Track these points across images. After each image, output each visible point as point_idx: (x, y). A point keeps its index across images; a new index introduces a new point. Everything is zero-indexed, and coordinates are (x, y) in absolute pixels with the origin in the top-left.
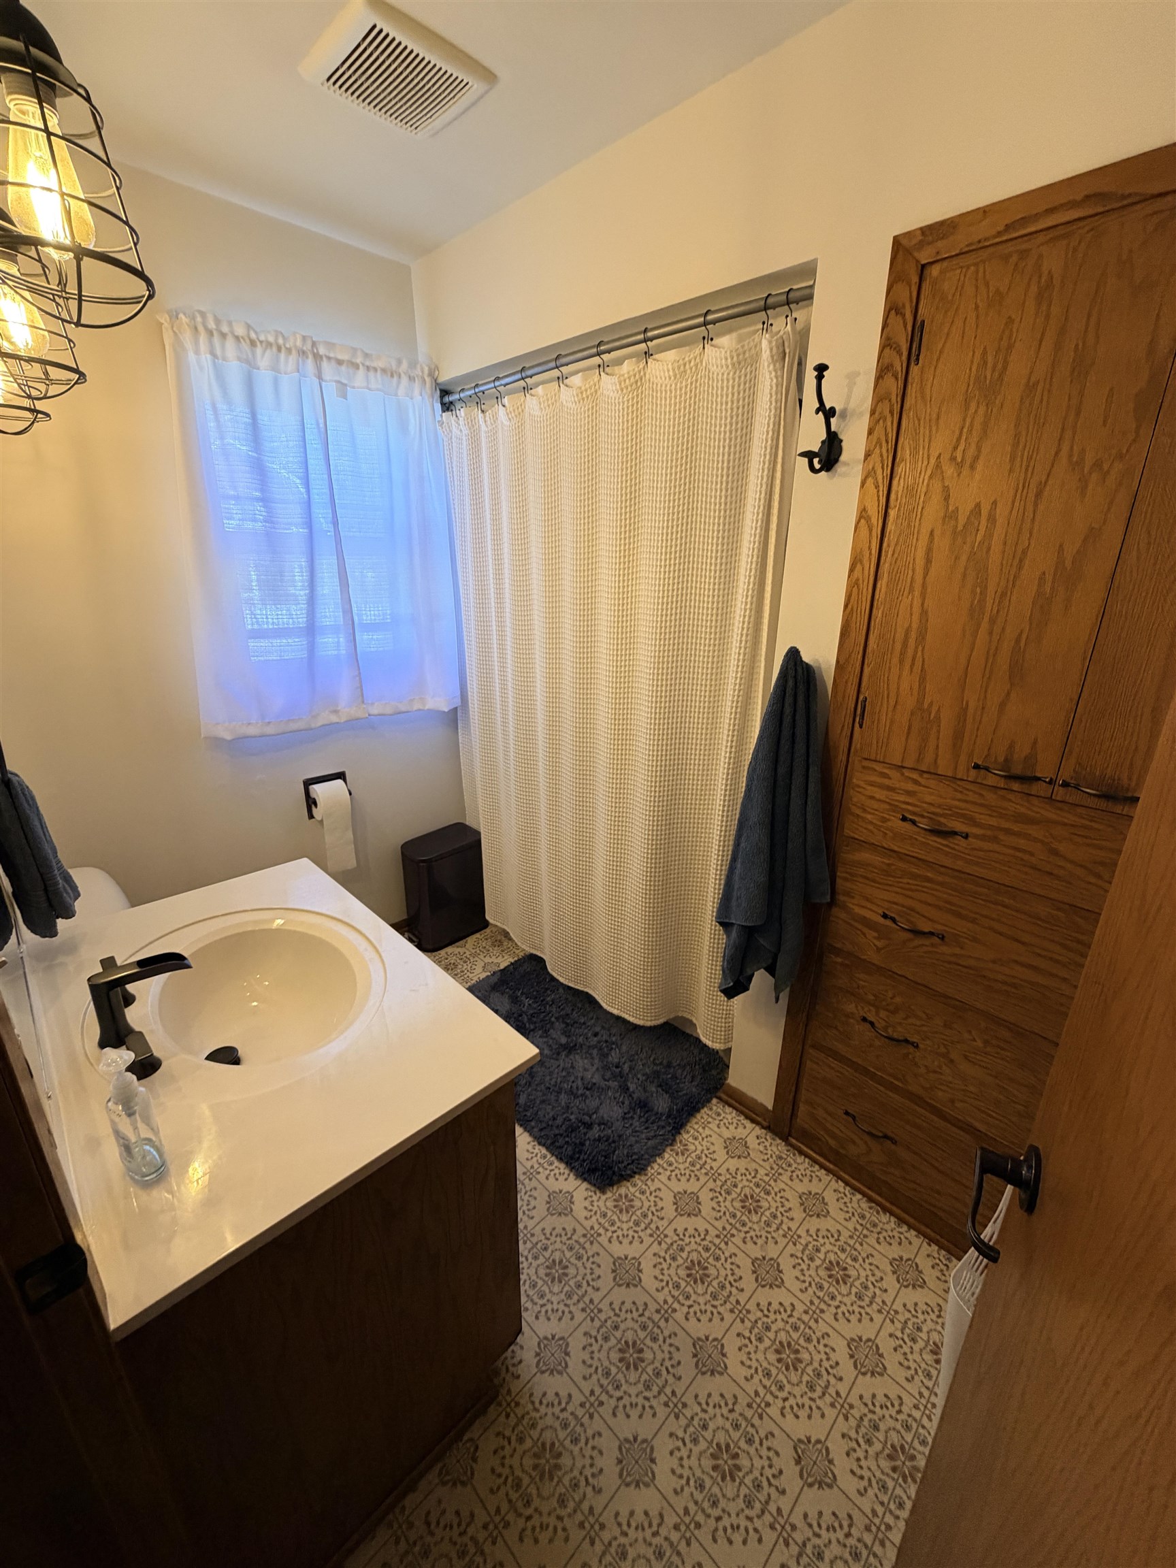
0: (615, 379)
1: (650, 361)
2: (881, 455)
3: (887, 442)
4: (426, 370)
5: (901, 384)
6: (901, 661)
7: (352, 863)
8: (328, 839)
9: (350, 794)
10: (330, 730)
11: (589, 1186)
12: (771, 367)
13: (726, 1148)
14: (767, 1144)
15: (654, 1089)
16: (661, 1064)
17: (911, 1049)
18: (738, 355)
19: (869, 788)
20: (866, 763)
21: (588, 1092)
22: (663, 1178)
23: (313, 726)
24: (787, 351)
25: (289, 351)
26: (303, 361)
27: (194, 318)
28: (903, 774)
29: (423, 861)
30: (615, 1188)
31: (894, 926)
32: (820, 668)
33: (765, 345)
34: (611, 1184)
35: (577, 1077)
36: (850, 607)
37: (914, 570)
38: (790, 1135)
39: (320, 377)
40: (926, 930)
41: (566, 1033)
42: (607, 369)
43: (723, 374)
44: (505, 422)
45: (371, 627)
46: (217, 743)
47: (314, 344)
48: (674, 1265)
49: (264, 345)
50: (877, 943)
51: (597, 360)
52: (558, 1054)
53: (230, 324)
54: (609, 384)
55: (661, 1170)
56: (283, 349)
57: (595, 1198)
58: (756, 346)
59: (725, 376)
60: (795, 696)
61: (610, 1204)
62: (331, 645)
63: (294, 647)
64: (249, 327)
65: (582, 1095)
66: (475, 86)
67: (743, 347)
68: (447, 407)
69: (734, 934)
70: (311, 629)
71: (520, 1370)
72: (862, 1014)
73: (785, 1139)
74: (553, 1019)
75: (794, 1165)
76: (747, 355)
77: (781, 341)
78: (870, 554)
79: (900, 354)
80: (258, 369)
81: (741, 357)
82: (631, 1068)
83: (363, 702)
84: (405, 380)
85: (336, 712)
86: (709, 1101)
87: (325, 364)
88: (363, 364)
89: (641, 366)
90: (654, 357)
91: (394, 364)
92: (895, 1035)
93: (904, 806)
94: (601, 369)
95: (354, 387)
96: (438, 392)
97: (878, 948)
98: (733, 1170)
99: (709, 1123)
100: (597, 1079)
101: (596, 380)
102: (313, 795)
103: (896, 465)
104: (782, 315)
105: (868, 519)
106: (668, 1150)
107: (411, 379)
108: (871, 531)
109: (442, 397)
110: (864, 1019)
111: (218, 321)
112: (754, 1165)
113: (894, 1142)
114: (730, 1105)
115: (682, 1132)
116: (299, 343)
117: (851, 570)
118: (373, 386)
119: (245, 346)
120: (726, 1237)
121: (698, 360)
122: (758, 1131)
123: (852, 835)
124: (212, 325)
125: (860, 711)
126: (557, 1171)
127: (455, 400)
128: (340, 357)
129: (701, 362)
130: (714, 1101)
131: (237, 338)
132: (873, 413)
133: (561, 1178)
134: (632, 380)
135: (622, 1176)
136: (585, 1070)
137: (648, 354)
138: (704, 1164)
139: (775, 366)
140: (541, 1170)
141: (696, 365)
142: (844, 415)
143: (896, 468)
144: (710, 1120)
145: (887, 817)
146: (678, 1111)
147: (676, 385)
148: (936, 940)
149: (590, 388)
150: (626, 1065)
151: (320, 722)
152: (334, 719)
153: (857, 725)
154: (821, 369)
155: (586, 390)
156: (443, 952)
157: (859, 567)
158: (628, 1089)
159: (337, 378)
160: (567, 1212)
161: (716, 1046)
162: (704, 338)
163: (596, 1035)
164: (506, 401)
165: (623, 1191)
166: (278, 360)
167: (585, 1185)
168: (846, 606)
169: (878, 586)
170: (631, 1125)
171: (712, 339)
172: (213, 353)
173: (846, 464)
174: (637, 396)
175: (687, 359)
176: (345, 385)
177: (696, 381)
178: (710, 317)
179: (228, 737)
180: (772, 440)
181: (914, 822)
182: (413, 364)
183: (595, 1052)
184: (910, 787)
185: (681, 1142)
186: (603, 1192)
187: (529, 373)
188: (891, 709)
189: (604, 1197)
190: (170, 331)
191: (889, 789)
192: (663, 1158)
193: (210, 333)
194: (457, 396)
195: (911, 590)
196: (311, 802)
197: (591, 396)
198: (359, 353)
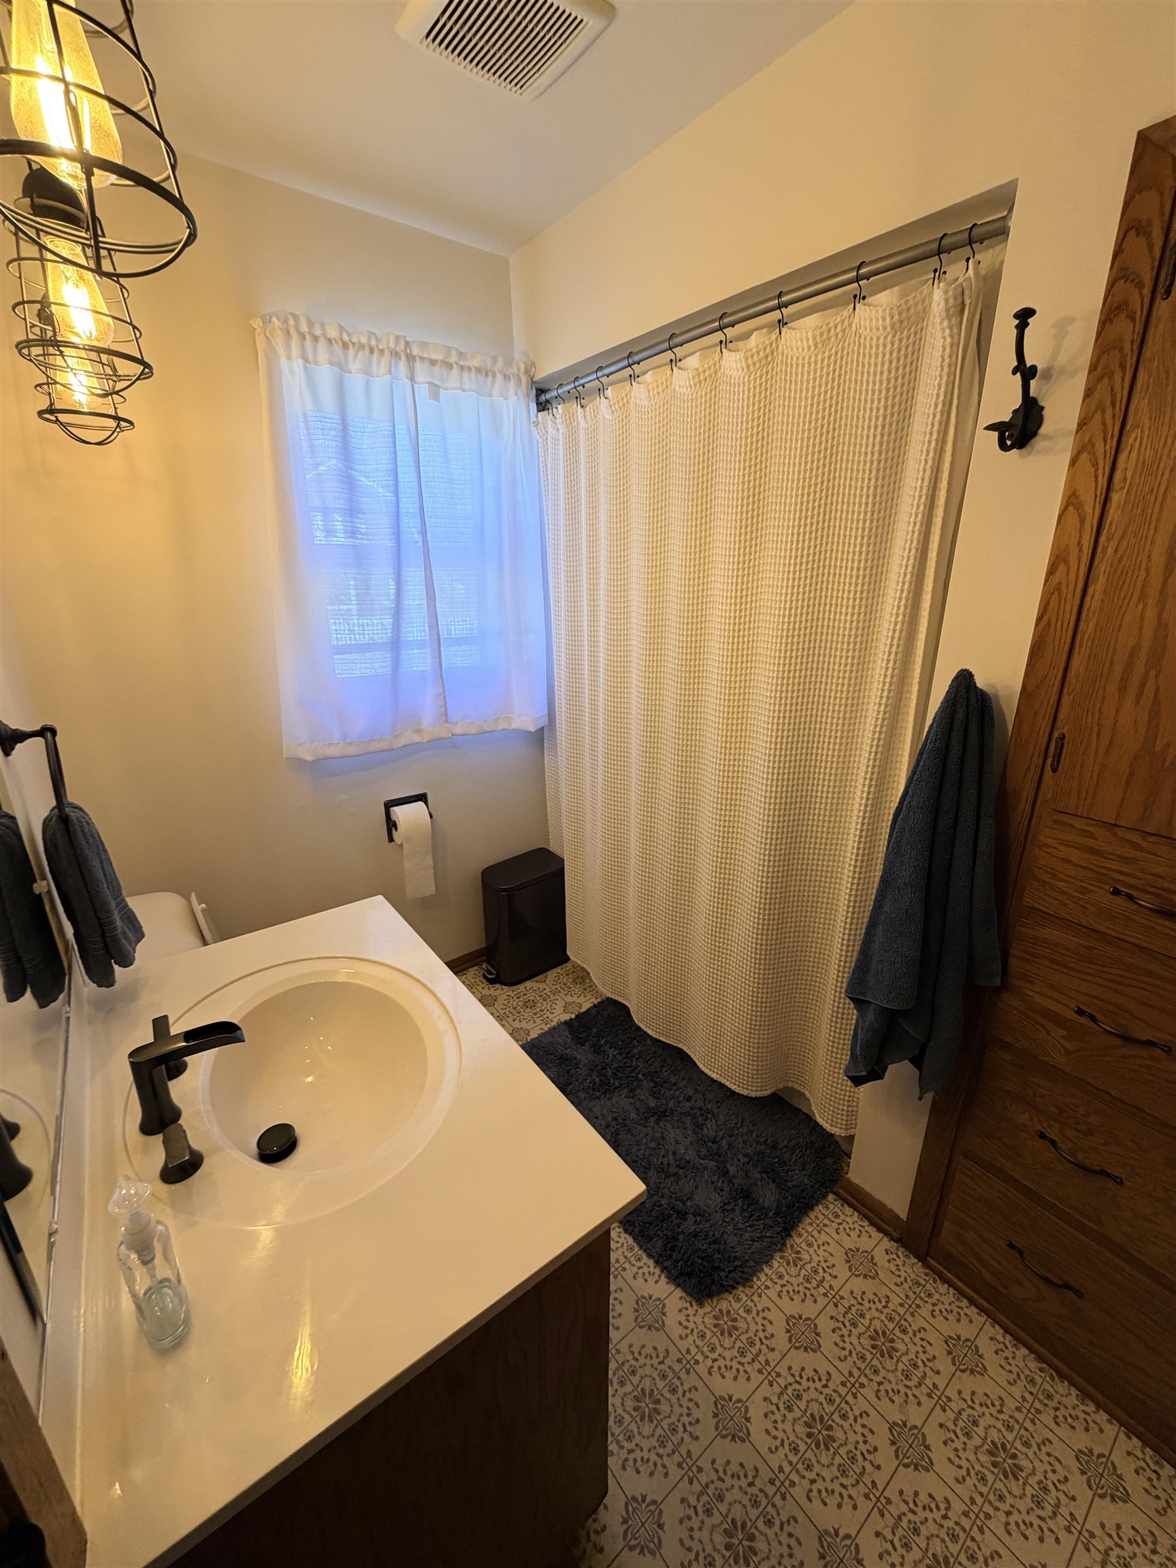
0: (739, 356)
1: (784, 330)
2: (1104, 424)
3: (1113, 405)
4: (522, 367)
5: (1139, 327)
6: (1122, 689)
7: (430, 890)
8: (408, 864)
9: (431, 817)
10: (413, 749)
11: (683, 1295)
12: (946, 323)
13: (848, 1262)
14: (899, 1262)
15: (758, 1175)
16: (765, 1143)
17: (1110, 1184)
18: (900, 314)
19: (1063, 848)
20: (1057, 817)
21: (681, 1172)
22: (772, 1293)
23: (395, 747)
24: (967, 302)
25: (382, 352)
26: (396, 363)
27: (286, 321)
28: (1115, 834)
29: (504, 890)
30: (715, 1301)
31: (1093, 1025)
32: (997, 696)
33: (938, 297)
34: (711, 1296)
35: (667, 1151)
36: (1046, 619)
37: (1148, 570)
38: (928, 1254)
39: (412, 380)
40: (1143, 1039)
41: (655, 1094)
42: (729, 345)
43: (878, 338)
44: (606, 416)
45: (458, 641)
46: (299, 763)
47: (407, 344)
48: (790, 1416)
49: (356, 346)
50: (1067, 1045)
51: (719, 336)
52: (646, 1119)
53: (323, 326)
54: (732, 362)
55: (769, 1283)
56: (376, 351)
57: (691, 1311)
58: (924, 301)
59: (881, 341)
60: (966, 730)
61: (709, 1321)
62: (417, 660)
63: (378, 664)
64: (341, 329)
65: (675, 1174)
66: (591, 23)
67: (907, 302)
68: (543, 406)
69: (870, 1016)
70: (396, 644)
71: (605, 1540)
72: (1038, 1127)
73: (921, 1258)
74: (640, 1076)
75: (936, 1296)
76: (912, 311)
77: (961, 289)
78: (1081, 550)
79: (1140, 285)
80: (350, 373)
81: (904, 315)
82: (730, 1145)
83: (447, 721)
84: (500, 378)
85: (419, 731)
86: (825, 1197)
87: (418, 365)
88: (457, 364)
89: (773, 338)
90: (789, 325)
91: (489, 362)
92: (1087, 1163)
93: (1116, 876)
94: (723, 345)
95: (447, 389)
96: (534, 390)
97: (1066, 1050)
98: (858, 1293)
99: (825, 1225)
100: (691, 1155)
101: (717, 358)
102: (393, 818)
103: (1125, 433)
104: (961, 259)
105: (1079, 507)
106: (777, 1256)
107: (506, 378)
108: (1082, 521)
109: (538, 396)
110: (1042, 1136)
111: (311, 324)
112: (885, 1291)
113: (1081, 1296)
114: (851, 1206)
115: (793, 1234)
116: (392, 344)
117: (1051, 572)
118: (466, 386)
119: (338, 348)
120: (855, 1388)
121: (846, 323)
122: (887, 1243)
123: (1036, 905)
124: (304, 328)
125: (1055, 752)
126: (645, 1270)
127: (552, 398)
128: (434, 357)
129: (850, 326)
130: (831, 1197)
131: (330, 340)
132: (1093, 368)
133: (651, 1280)
134: (762, 354)
135: (722, 1286)
136: (677, 1142)
137: (782, 323)
138: (822, 1281)
139: (950, 321)
140: (627, 1265)
141: (844, 331)
142: (1048, 374)
143: (1124, 439)
144: (826, 1221)
145: (1091, 888)
146: (787, 1206)
147: (816, 356)
148: (1158, 1052)
149: (709, 368)
150: (724, 1142)
151: (403, 742)
152: (417, 738)
153: (1048, 768)
154: (1024, 316)
155: (704, 372)
156: (521, 987)
157: (1062, 567)
158: (728, 1172)
159: (430, 379)
160: (657, 1325)
161: (837, 1131)
162: (855, 296)
163: (689, 1099)
164: (609, 392)
165: (724, 1305)
166: (370, 362)
167: (679, 1293)
168: (1040, 619)
169: (1090, 591)
170: (732, 1219)
171: (864, 298)
172: (305, 359)
173: (1048, 437)
174: (767, 373)
175: (832, 324)
176: (439, 387)
177: (843, 349)
178: (863, 271)
179: (309, 758)
180: (942, 414)
181: (1130, 898)
182: (508, 363)
183: (688, 1120)
184: (1129, 852)
185: (792, 1246)
186: (701, 1305)
187: (636, 358)
188: (1101, 750)
189: (701, 1311)
190: (262, 335)
191: (1093, 851)
192: (771, 1267)
193: (303, 337)
194: (554, 393)
195: (1143, 596)
196: (391, 825)
197: (709, 380)
198: (454, 353)
